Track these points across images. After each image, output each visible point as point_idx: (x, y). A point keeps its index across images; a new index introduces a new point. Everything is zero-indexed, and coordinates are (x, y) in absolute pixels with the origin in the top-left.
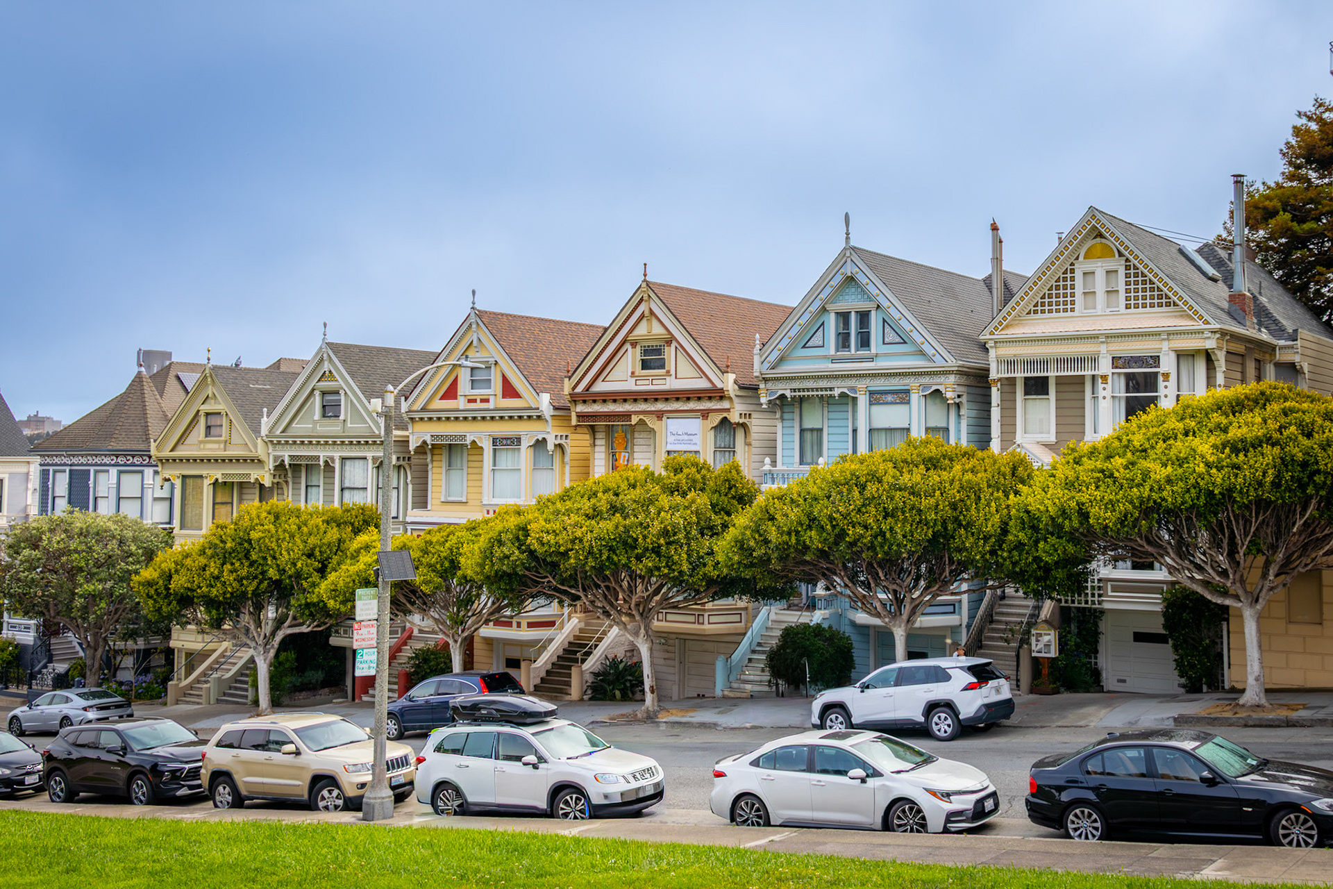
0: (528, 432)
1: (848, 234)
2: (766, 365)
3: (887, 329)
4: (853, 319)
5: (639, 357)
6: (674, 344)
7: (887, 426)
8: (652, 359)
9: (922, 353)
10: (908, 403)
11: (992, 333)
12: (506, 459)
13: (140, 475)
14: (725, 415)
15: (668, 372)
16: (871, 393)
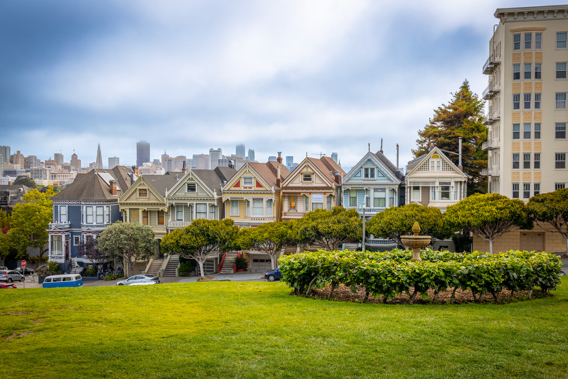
0: (266, 198)
1: (369, 148)
2: (345, 181)
3: (379, 173)
4: (369, 171)
5: (303, 178)
6: (315, 174)
7: (379, 197)
8: (307, 178)
9: (390, 179)
10: (385, 191)
11: (409, 175)
12: (258, 205)
13: (102, 208)
14: (331, 193)
15: (313, 182)
16: (374, 189)
